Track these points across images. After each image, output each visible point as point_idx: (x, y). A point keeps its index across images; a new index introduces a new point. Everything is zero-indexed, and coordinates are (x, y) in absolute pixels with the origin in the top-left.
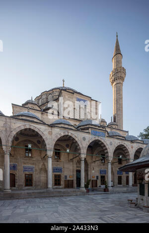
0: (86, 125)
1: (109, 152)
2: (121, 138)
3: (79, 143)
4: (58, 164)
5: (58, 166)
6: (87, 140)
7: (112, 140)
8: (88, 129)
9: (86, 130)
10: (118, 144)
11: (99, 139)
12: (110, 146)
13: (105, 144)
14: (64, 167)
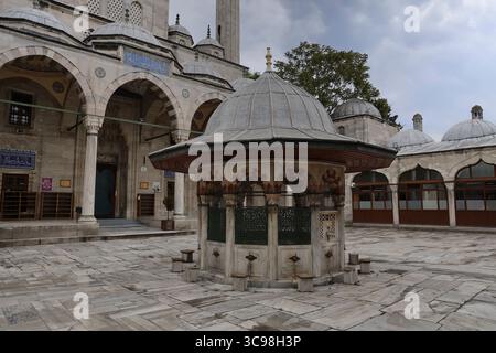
0: (112, 36)
1: (178, 116)
2: (216, 82)
3: (82, 82)
4: (20, 142)
5: (22, 148)
6: (110, 77)
7: (188, 84)
8: (114, 46)
9: (110, 49)
10: (208, 98)
11: (150, 78)
12: (181, 101)
13: (168, 93)
14: (41, 153)
